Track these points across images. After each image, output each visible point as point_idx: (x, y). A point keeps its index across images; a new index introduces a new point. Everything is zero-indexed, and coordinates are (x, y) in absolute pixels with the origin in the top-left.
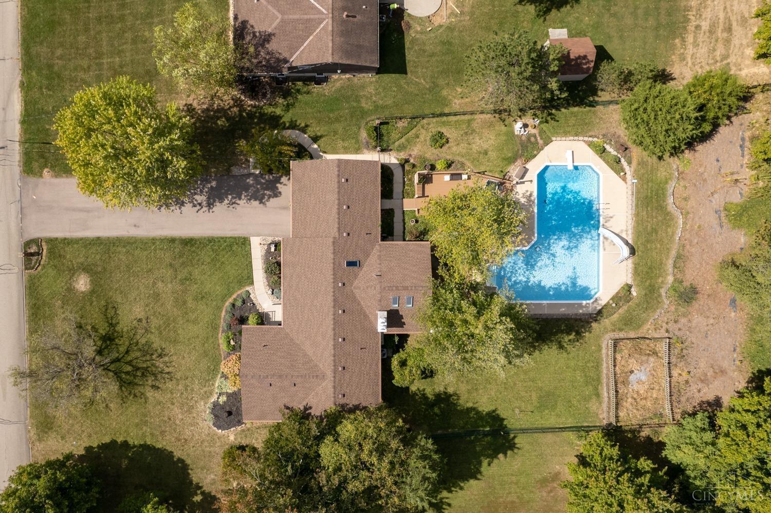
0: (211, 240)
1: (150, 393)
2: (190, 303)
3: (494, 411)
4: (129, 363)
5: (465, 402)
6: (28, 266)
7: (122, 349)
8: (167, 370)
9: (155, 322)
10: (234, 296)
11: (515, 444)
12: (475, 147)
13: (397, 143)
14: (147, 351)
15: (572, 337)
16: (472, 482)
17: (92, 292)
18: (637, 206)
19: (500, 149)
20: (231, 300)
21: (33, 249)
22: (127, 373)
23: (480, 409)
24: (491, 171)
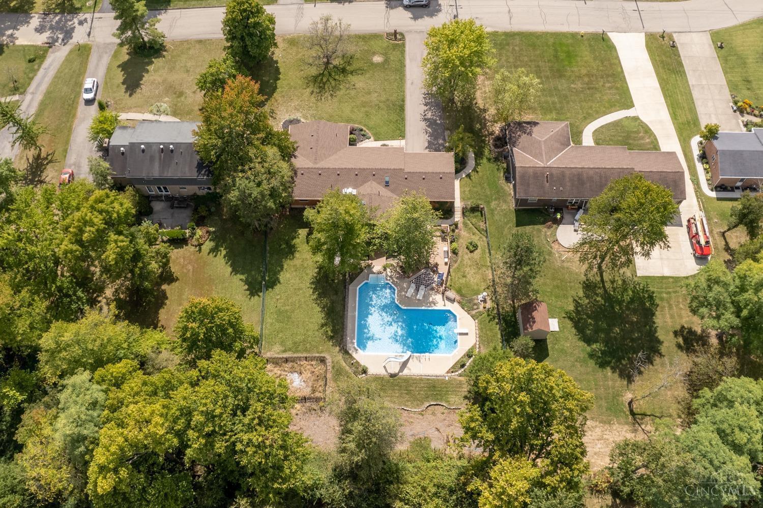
0: (403, 119)
1: (309, 90)
2: (363, 109)
3: (279, 282)
4: (328, 80)
5: (287, 264)
6: (388, 34)
7: (337, 77)
8: (323, 98)
9: (353, 93)
10: (367, 131)
11: (254, 296)
12: (468, 269)
13: (468, 222)
14: (335, 89)
15: (330, 333)
16: (230, 269)
17: (372, 64)
18: (428, 380)
19: (467, 285)
20: (364, 129)
21: (398, 37)
22: (322, 79)
23: (282, 273)
24: (451, 280)
